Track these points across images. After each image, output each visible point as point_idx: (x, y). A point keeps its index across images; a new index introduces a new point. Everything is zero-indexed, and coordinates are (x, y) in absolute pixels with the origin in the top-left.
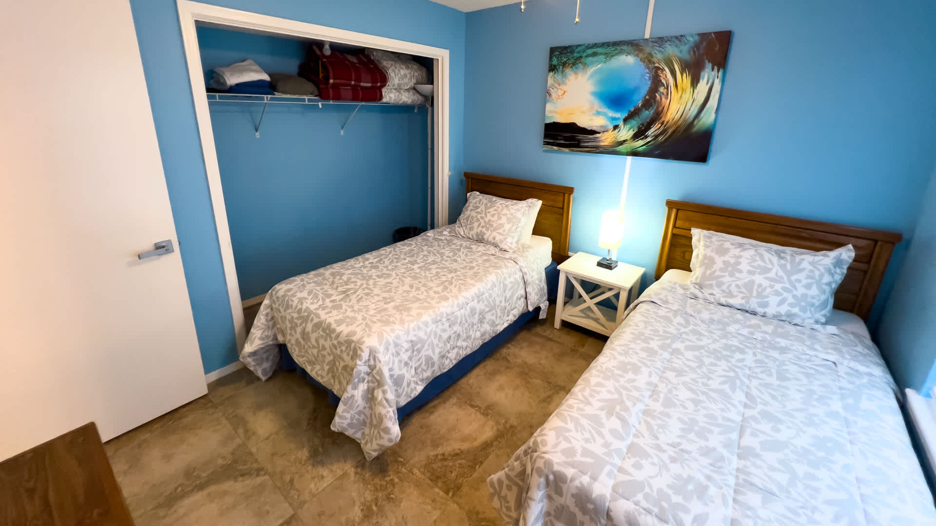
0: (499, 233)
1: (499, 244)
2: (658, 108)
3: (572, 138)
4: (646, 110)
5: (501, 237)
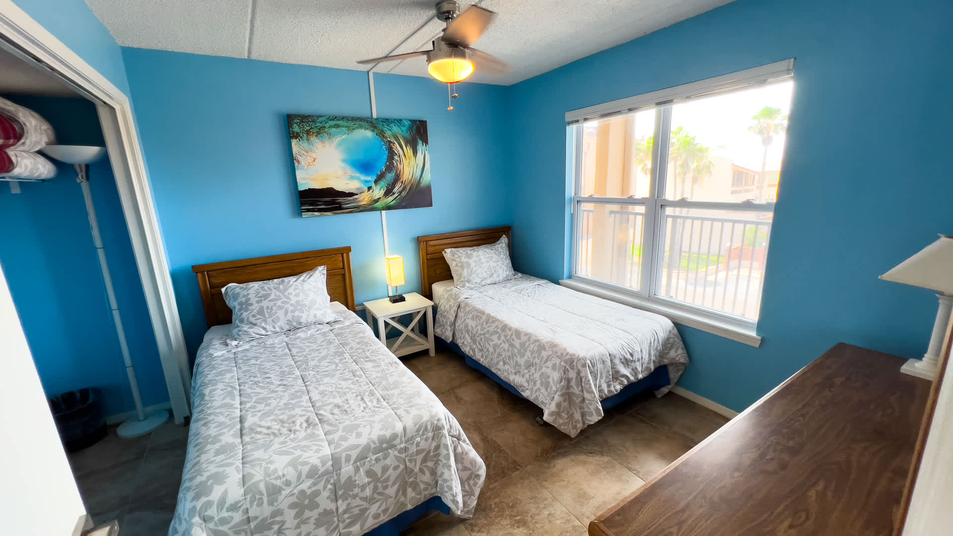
2: (396, 171)
3: (334, 202)
4: (389, 173)
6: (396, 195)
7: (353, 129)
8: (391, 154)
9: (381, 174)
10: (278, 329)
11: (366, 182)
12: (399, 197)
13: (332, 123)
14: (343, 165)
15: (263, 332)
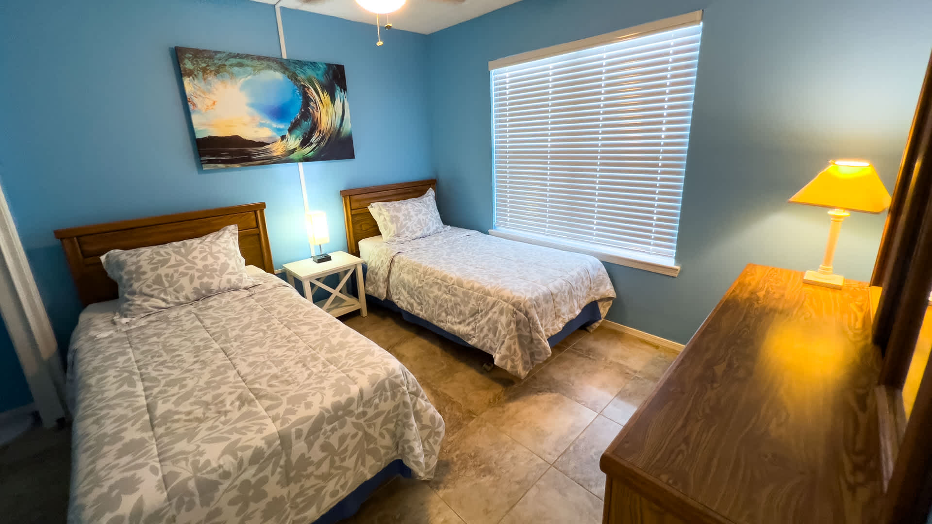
2: (313, 120)
6: (314, 146)
7: (260, 69)
8: (307, 100)
9: (296, 122)
10: (182, 300)
11: (279, 130)
12: (317, 148)
13: (234, 61)
14: (250, 110)
15: (163, 304)
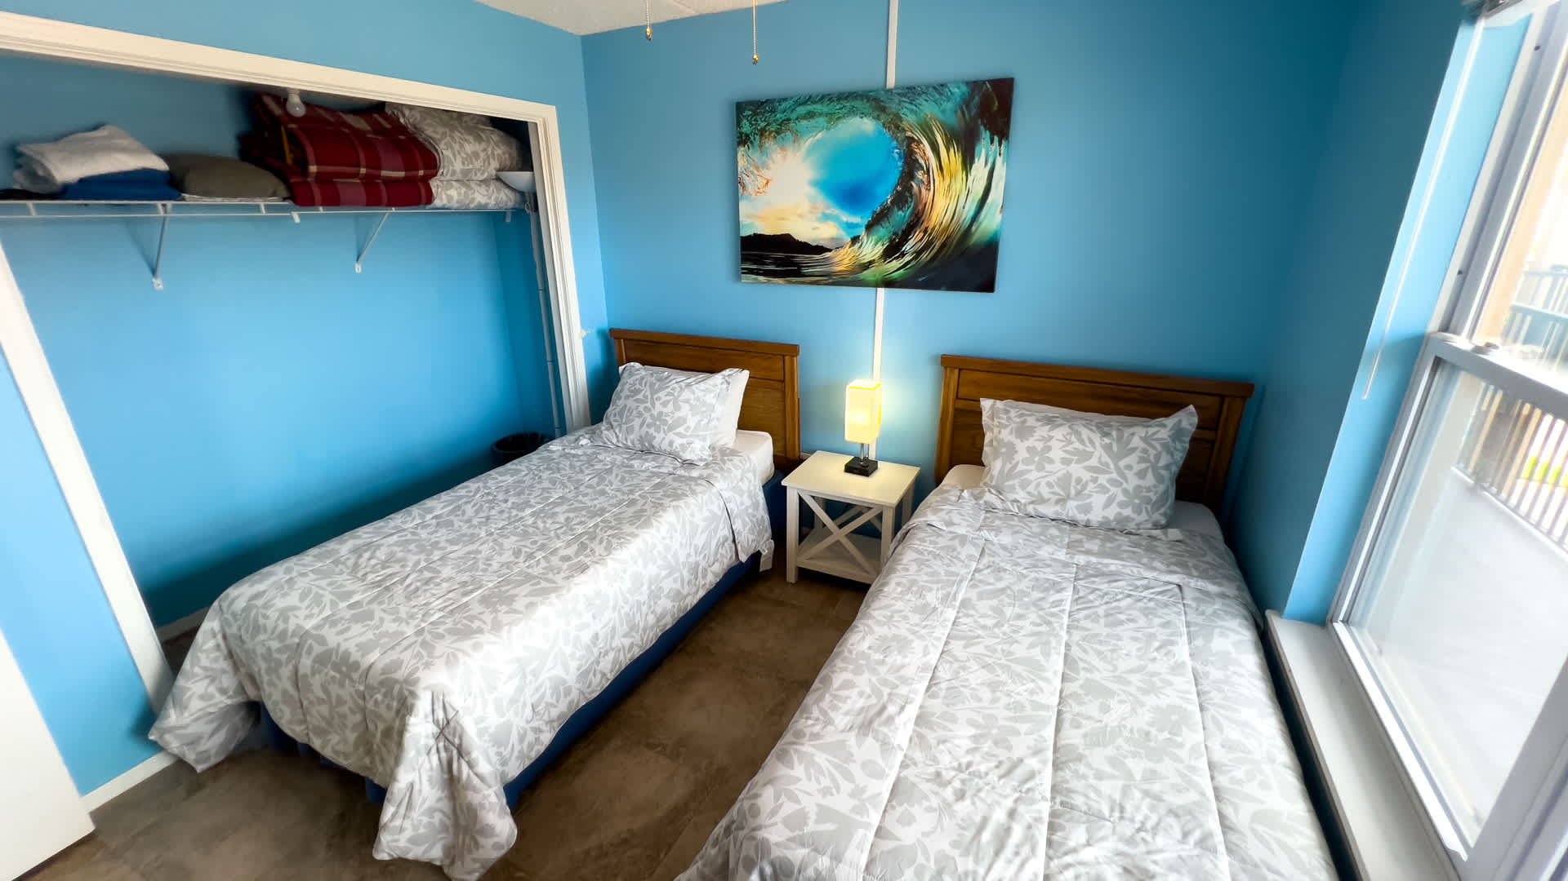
0: (677, 434)
1: (681, 453)
2: (916, 206)
3: (787, 262)
4: (900, 209)
5: (684, 441)
6: (907, 258)
8: (911, 165)
10: (629, 444)
12: (914, 263)
13: (802, 110)
15: (615, 441)
